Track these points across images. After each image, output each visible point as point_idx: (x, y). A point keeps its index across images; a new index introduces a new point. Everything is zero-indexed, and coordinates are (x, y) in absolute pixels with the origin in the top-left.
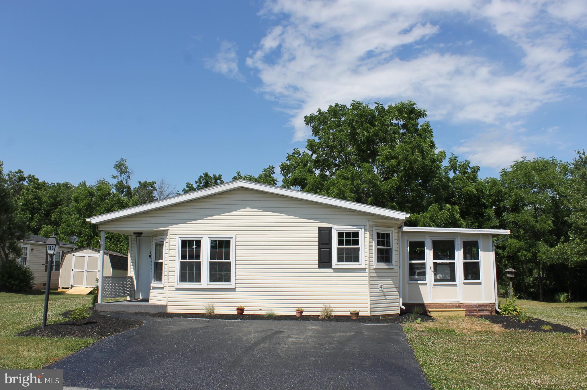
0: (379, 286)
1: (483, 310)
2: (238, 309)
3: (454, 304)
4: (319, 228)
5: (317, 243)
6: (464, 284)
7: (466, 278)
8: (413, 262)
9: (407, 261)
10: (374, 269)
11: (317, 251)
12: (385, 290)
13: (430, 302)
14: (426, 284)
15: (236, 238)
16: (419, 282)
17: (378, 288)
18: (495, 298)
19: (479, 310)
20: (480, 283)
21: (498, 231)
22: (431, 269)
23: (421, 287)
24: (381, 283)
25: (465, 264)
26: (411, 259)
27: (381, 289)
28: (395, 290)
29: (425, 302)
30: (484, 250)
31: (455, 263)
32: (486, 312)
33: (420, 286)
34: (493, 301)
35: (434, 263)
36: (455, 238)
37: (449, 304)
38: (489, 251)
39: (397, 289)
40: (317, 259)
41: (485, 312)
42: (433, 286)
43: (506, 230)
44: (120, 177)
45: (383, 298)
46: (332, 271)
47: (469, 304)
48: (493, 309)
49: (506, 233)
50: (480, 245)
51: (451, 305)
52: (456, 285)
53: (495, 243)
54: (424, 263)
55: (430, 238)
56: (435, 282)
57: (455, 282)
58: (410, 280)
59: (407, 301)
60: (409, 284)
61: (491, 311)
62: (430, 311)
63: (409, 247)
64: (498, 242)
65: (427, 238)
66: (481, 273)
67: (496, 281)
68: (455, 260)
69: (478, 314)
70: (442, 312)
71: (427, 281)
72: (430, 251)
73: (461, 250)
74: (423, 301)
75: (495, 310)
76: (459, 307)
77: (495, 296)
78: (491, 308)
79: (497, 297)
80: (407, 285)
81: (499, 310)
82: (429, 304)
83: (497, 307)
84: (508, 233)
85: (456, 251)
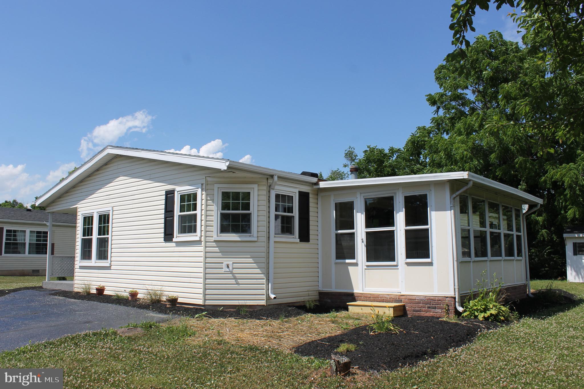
0: (224, 266)
1: (435, 308)
2: (97, 289)
3: (392, 296)
4: (166, 192)
5: (163, 211)
6: (408, 264)
7: (408, 256)
8: (340, 232)
9: (333, 232)
10: (215, 241)
11: (163, 221)
12: (235, 271)
13: (361, 292)
14: (356, 264)
15: (113, 211)
16: (348, 261)
17: (222, 268)
18: (455, 289)
19: (429, 308)
20: (431, 264)
21: (448, 175)
22: (363, 242)
23: (351, 269)
24: (227, 261)
25: (407, 231)
26: (336, 230)
27: (228, 270)
28: (258, 271)
29: (355, 291)
30: (438, 209)
31: (395, 231)
32: (440, 311)
34: (451, 293)
35: (366, 232)
36: (395, 193)
37: (386, 296)
38: (445, 210)
39: (261, 271)
40: (163, 230)
41: (437, 310)
42: (366, 267)
43: (462, 172)
45: (233, 281)
46: (174, 244)
47: (413, 298)
48: (450, 308)
49: (462, 178)
50: (431, 201)
51: (387, 296)
52: (397, 266)
53: (454, 195)
54: (353, 234)
55: (363, 195)
56: (368, 261)
57: (395, 261)
58: (337, 258)
59: (334, 289)
60: (336, 263)
61: (447, 310)
62: (348, 305)
63: (334, 211)
64: (458, 193)
65: (358, 195)
66: (432, 247)
67: (455, 259)
68: (395, 227)
69: (428, 314)
70: (363, 308)
71: (357, 260)
72: (362, 215)
73: (402, 211)
74: (353, 289)
75: (453, 308)
76: (400, 301)
77: (454, 286)
78: (447, 305)
79: (456, 287)
80: (333, 266)
81: (460, 309)
82: (360, 295)
83: (457, 304)
84: (465, 177)
85: (397, 213)
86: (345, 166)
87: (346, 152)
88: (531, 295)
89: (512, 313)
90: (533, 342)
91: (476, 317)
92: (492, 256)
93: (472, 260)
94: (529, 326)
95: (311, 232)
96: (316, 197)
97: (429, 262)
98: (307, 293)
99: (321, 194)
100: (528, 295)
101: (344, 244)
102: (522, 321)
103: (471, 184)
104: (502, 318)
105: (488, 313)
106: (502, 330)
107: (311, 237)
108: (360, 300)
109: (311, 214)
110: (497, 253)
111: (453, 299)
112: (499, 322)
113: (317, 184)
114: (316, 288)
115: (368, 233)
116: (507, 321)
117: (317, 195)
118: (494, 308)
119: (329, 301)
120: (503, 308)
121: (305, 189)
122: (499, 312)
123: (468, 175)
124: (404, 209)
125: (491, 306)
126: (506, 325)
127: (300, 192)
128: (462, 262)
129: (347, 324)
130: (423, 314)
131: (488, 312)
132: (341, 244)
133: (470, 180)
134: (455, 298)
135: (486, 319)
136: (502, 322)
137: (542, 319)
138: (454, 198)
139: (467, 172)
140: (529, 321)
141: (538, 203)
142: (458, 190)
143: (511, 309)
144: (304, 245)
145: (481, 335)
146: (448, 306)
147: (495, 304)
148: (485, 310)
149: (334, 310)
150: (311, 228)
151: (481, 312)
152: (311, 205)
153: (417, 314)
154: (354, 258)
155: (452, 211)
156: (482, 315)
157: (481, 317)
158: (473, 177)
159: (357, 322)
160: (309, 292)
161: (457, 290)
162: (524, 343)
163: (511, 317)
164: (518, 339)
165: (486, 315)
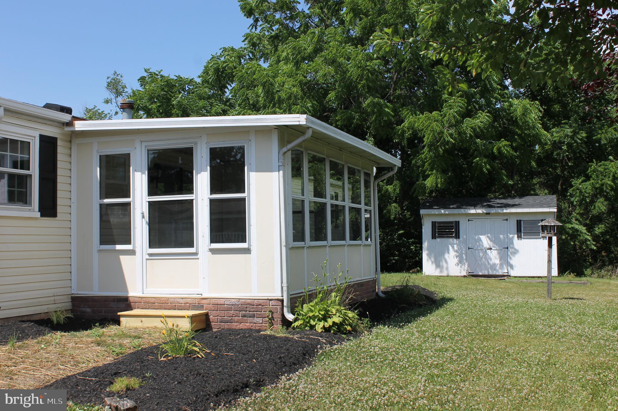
1: (254, 316)
3: (189, 301)
6: (214, 251)
7: (213, 240)
8: (107, 201)
9: (96, 201)
13: (140, 295)
14: (132, 252)
16: (119, 247)
18: (282, 288)
19: (244, 316)
20: (247, 251)
21: (277, 119)
22: (143, 217)
23: (123, 259)
25: (212, 202)
26: (101, 198)
29: (131, 294)
30: (259, 169)
31: (194, 201)
32: (260, 320)
33: (122, 257)
34: (277, 294)
35: (149, 202)
36: (196, 144)
37: (178, 300)
38: (272, 171)
41: (256, 320)
42: (148, 257)
43: (298, 115)
44: (114, 101)
47: (221, 302)
48: (275, 315)
49: (297, 123)
50: (250, 157)
51: (181, 301)
52: (196, 254)
53: (285, 149)
54: (128, 204)
55: (144, 144)
56: (151, 246)
57: (193, 247)
58: (102, 242)
59: (96, 292)
60: (100, 251)
61: (270, 319)
62: (120, 316)
63: (98, 169)
64: (290, 146)
65: (138, 145)
66: (250, 225)
67: (284, 244)
68: (194, 195)
69: (242, 326)
70: (143, 319)
71: (134, 246)
72: (144, 175)
73: (206, 171)
74: (127, 291)
75: (280, 316)
76: (201, 307)
77: (282, 283)
78: (270, 311)
79: (285, 285)
80: (96, 255)
81: (290, 317)
82: (137, 299)
83: (285, 310)
84: (301, 123)
85: (197, 174)
86: (107, 102)
87: (109, 80)
88: (381, 294)
89: (360, 320)
90: (393, 360)
91: (312, 327)
92: (333, 239)
93: (307, 245)
94: (384, 337)
95: (59, 201)
96: (68, 144)
97: (245, 249)
98: (53, 298)
99: (76, 141)
100: (377, 294)
101: (114, 220)
102: (374, 330)
103: (309, 134)
104: (349, 328)
105: (330, 322)
106: (350, 344)
107: (59, 209)
108: (138, 308)
109: (60, 172)
110: (339, 235)
111: (280, 303)
112: (345, 334)
113: (70, 124)
114: (67, 291)
115: (151, 204)
116: (355, 332)
117: (71, 142)
118: (338, 314)
119: (89, 310)
120: (350, 314)
121: (50, 131)
122: (344, 321)
123: (306, 119)
124: (209, 168)
125: (334, 311)
126: (355, 337)
127: (41, 137)
128: (293, 248)
129: (121, 345)
130: (235, 326)
131: (329, 320)
132: (109, 221)
133: (308, 128)
134: (282, 301)
135: (327, 330)
136: (350, 333)
137: (400, 327)
138: (285, 153)
139: (305, 116)
140: (383, 330)
141: (395, 166)
142: (289, 142)
143: (361, 315)
144: (48, 221)
145: (322, 354)
146: (273, 313)
147: (338, 307)
148: (325, 318)
149: (97, 324)
150: (59, 194)
151: (320, 320)
152: (60, 157)
153: (226, 326)
154: (128, 242)
155: (281, 172)
156: (322, 324)
157: (319, 327)
158: (312, 122)
159: (136, 342)
160: (56, 298)
161: (285, 289)
162: (381, 362)
163: (359, 327)
164: (372, 357)
165: (327, 325)
